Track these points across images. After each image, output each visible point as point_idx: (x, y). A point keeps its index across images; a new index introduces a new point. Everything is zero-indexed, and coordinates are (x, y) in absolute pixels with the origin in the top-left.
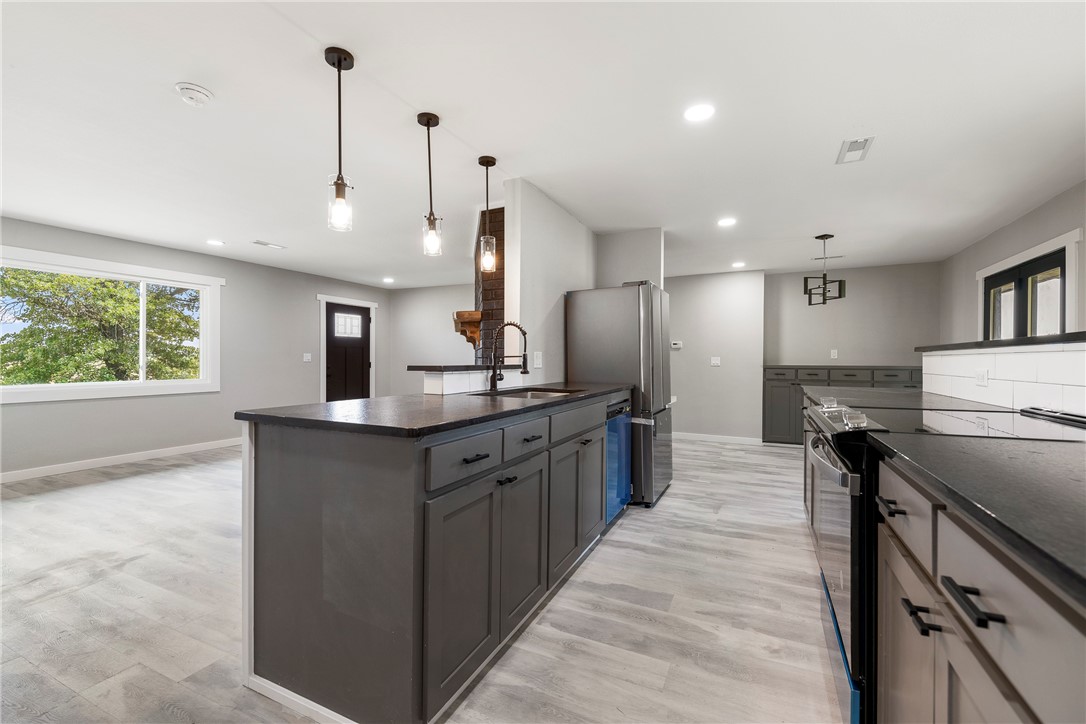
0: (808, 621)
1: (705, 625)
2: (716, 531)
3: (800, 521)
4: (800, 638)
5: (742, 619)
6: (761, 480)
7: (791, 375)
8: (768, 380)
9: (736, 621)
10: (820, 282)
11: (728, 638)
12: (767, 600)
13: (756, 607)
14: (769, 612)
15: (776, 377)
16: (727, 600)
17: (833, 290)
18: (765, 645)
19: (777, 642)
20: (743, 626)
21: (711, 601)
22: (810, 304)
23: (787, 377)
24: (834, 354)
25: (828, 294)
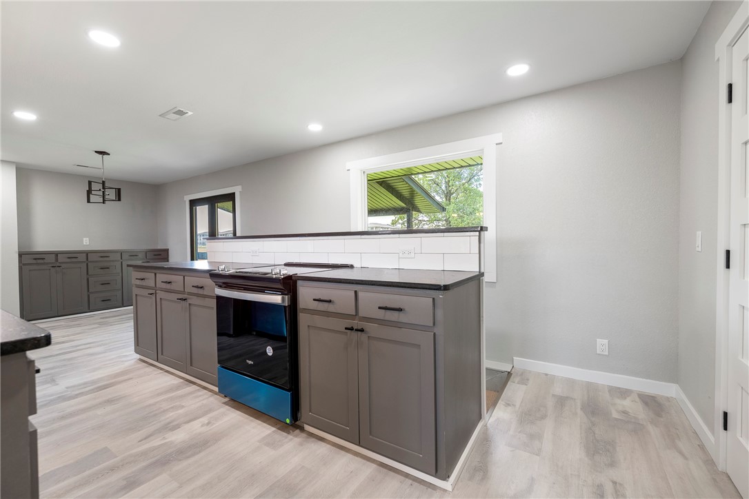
0: (205, 402)
1: (156, 442)
2: (76, 395)
3: (132, 362)
4: (210, 410)
5: (171, 424)
6: (61, 349)
7: (52, 259)
8: (24, 264)
9: (172, 427)
10: (100, 186)
11: (178, 437)
12: (172, 408)
13: (171, 414)
14: (181, 411)
15: (35, 262)
16: (150, 423)
17: (111, 194)
18: (200, 425)
19: (204, 420)
20: (178, 427)
21: (139, 431)
22: (89, 201)
23: (45, 261)
24: (86, 241)
25: (107, 197)
